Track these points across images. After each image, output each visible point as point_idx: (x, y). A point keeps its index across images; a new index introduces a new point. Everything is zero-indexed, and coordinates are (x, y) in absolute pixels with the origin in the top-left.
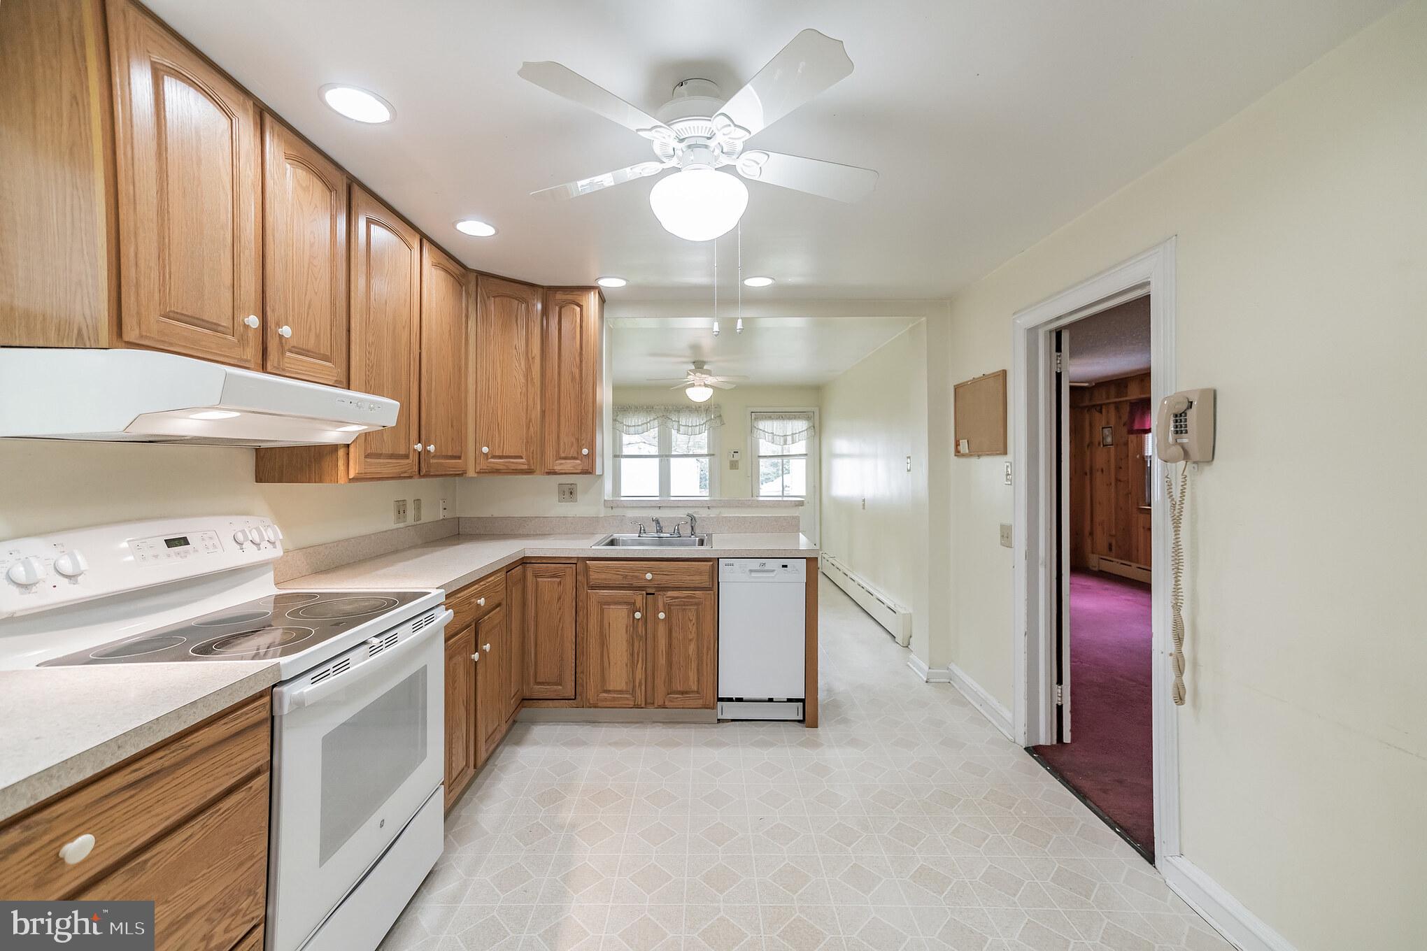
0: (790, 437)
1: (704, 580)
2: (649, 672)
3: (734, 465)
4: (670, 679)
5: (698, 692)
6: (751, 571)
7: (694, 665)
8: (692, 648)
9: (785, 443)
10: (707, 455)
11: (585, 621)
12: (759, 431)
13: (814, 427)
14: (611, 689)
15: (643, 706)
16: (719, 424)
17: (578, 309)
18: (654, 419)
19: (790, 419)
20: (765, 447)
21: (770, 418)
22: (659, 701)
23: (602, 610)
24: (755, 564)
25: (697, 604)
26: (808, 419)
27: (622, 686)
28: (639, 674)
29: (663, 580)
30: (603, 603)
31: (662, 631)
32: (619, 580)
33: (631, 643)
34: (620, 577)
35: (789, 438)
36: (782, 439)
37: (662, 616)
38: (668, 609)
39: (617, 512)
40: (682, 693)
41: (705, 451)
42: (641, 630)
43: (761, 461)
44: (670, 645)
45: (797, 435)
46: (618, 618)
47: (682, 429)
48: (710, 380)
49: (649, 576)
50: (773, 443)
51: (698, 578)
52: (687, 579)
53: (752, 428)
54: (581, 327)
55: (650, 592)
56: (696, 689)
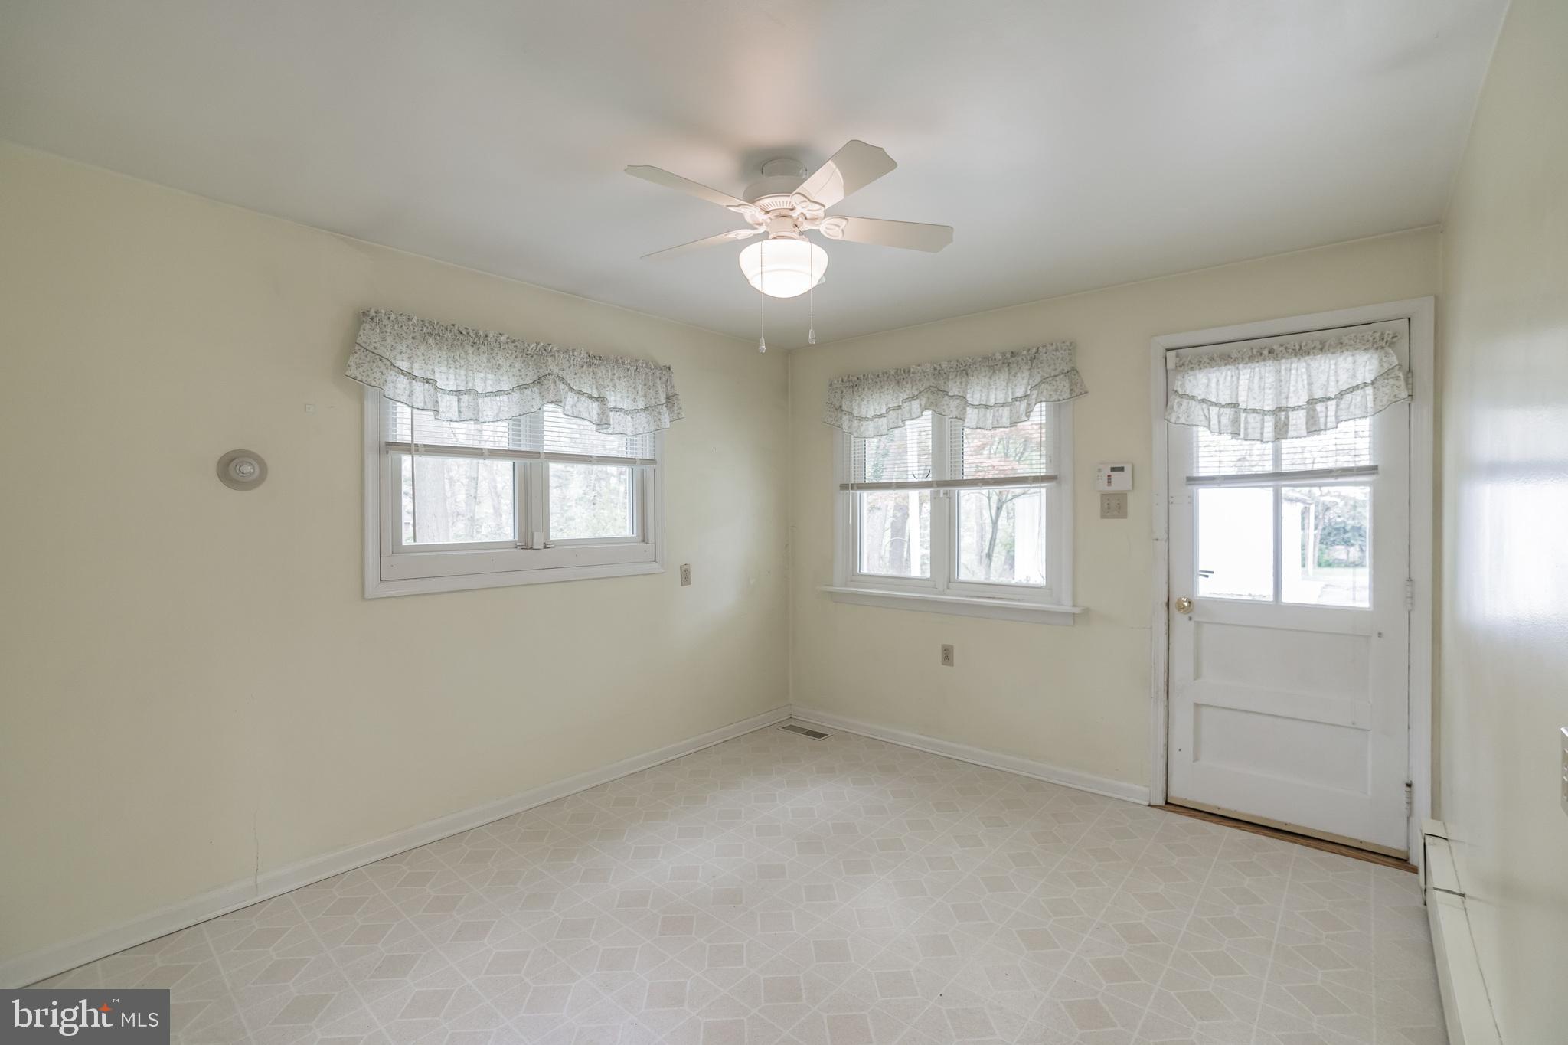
0: (1302, 414)
3: (1114, 506)
9: (1284, 431)
12: (1185, 402)
13: (1410, 372)
16: (1066, 395)
18: (913, 398)
19: (1301, 352)
21: (1227, 359)
26: (1381, 343)
35: (1298, 419)
36: (1269, 423)
41: (1040, 468)
45: (1332, 405)
50: (1239, 434)
53: (1168, 395)
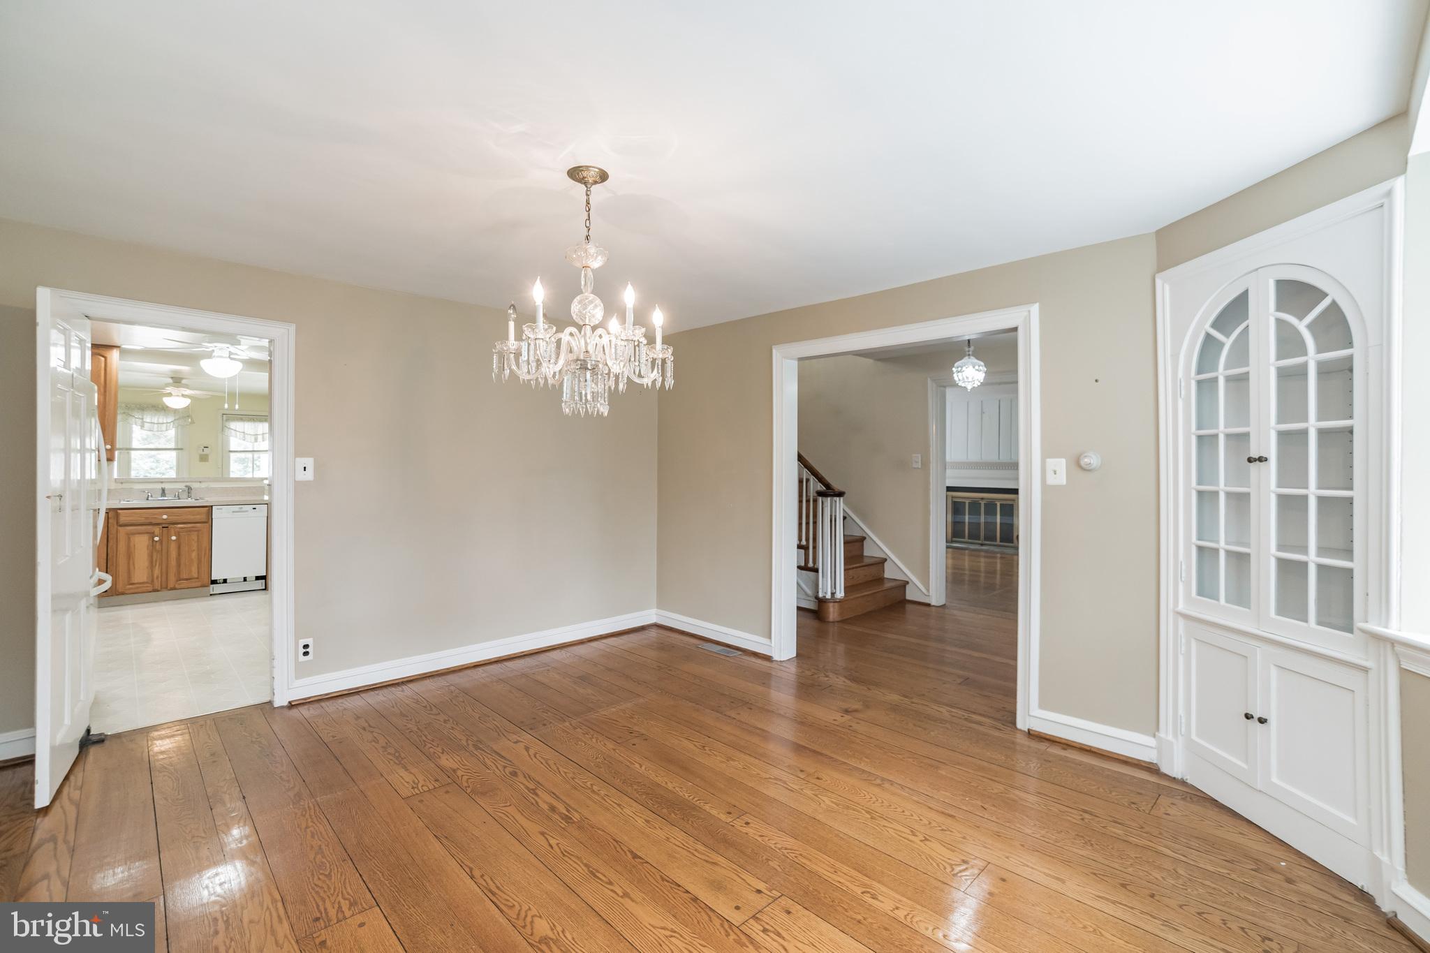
1: (203, 517)
2: (164, 570)
3: (204, 458)
4: (179, 572)
5: (197, 578)
6: (233, 512)
7: (195, 565)
8: (194, 555)
9: (256, 440)
10: (175, 449)
11: (115, 546)
12: (230, 429)
14: (136, 582)
15: (159, 589)
16: (189, 423)
17: (103, 359)
20: (235, 443)
21: (242, 420)
22: (171, 585)
23: (129, 538)
24: (236, 508)
25: (198, 531)
27: (144, 579)
28: (157, 572)
29: (174, 519)
30: (129, 535)
31: (173, 548)
32: (142, 520)
33: (151, 556)
34: (143, 519)
35: (260, 438)
36: (253, 438)
37: (174, 538)
38: (178, 534)
39: (124, 486)
40: (187, 579)
41: (173, 446)
42: (158, 547)
43: (232, 454)
44: (179, 554)
46: (141, 543)
47: (146, 425)
48: (188, 392)
49: (165, 517)
50: (244, 440)
51: (198, 516)
52: (191, 518)
53: (223, 428)
54: (105, 370)
55: (166, 526)
56: (196, 576)
